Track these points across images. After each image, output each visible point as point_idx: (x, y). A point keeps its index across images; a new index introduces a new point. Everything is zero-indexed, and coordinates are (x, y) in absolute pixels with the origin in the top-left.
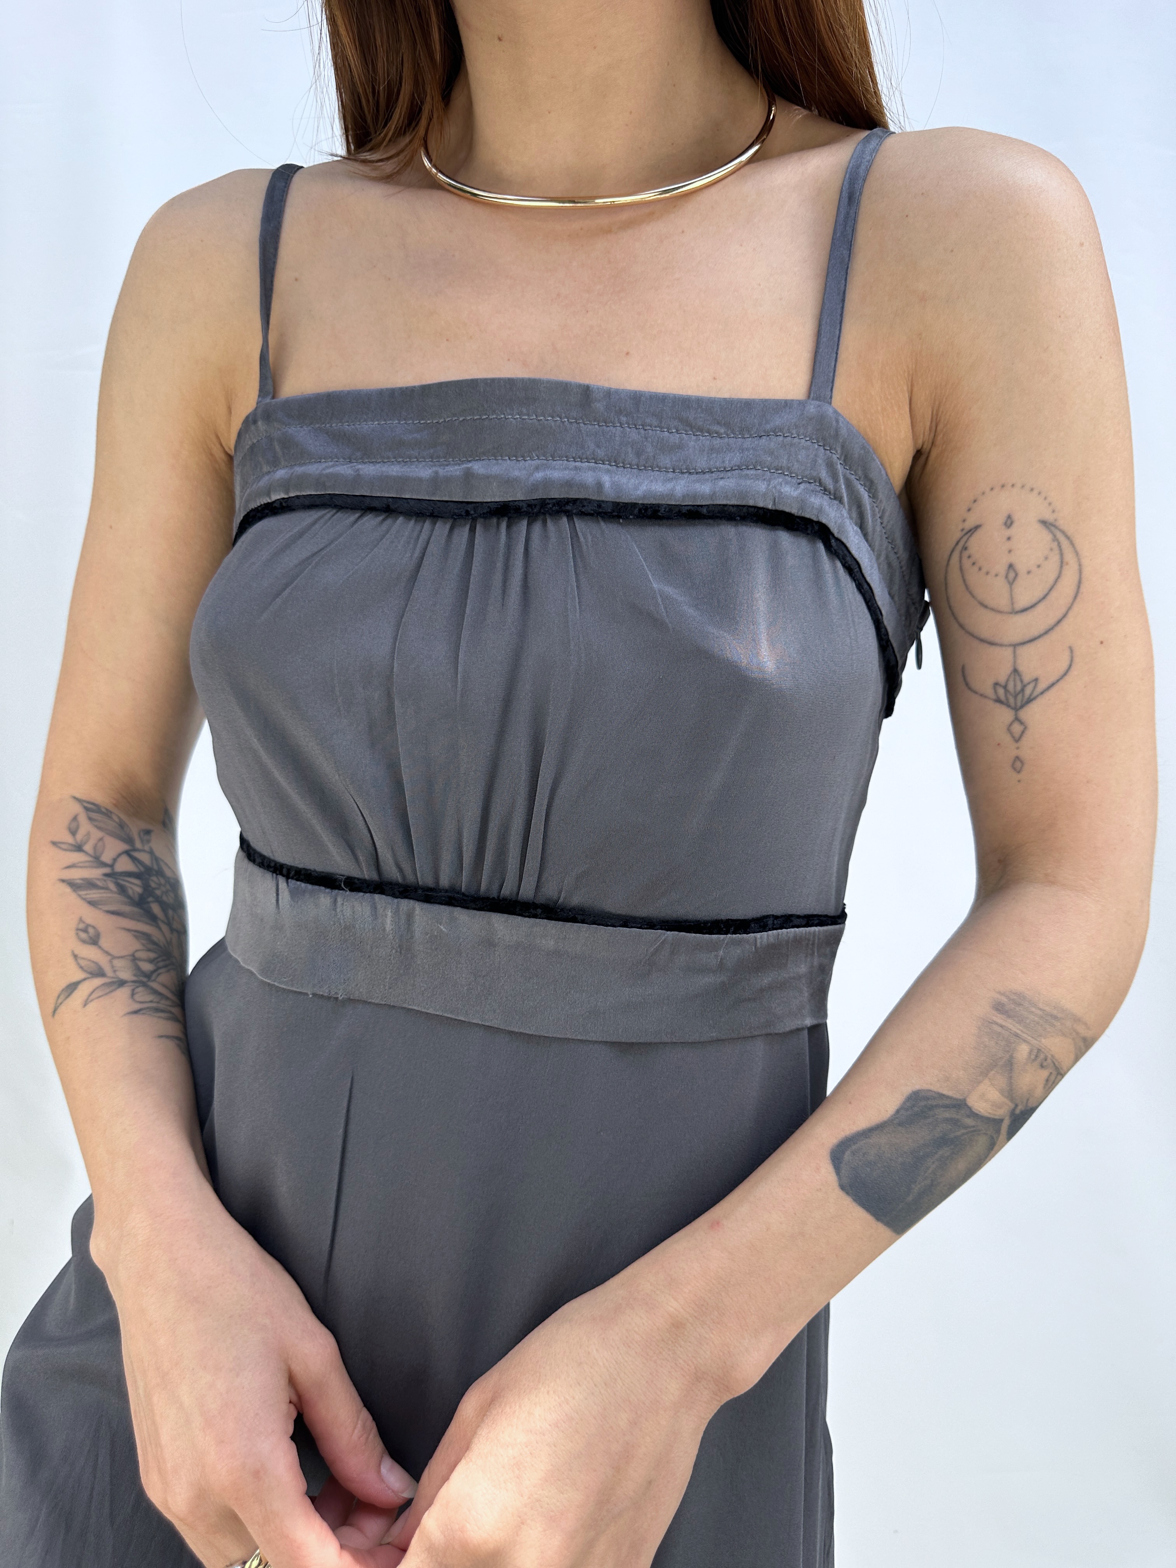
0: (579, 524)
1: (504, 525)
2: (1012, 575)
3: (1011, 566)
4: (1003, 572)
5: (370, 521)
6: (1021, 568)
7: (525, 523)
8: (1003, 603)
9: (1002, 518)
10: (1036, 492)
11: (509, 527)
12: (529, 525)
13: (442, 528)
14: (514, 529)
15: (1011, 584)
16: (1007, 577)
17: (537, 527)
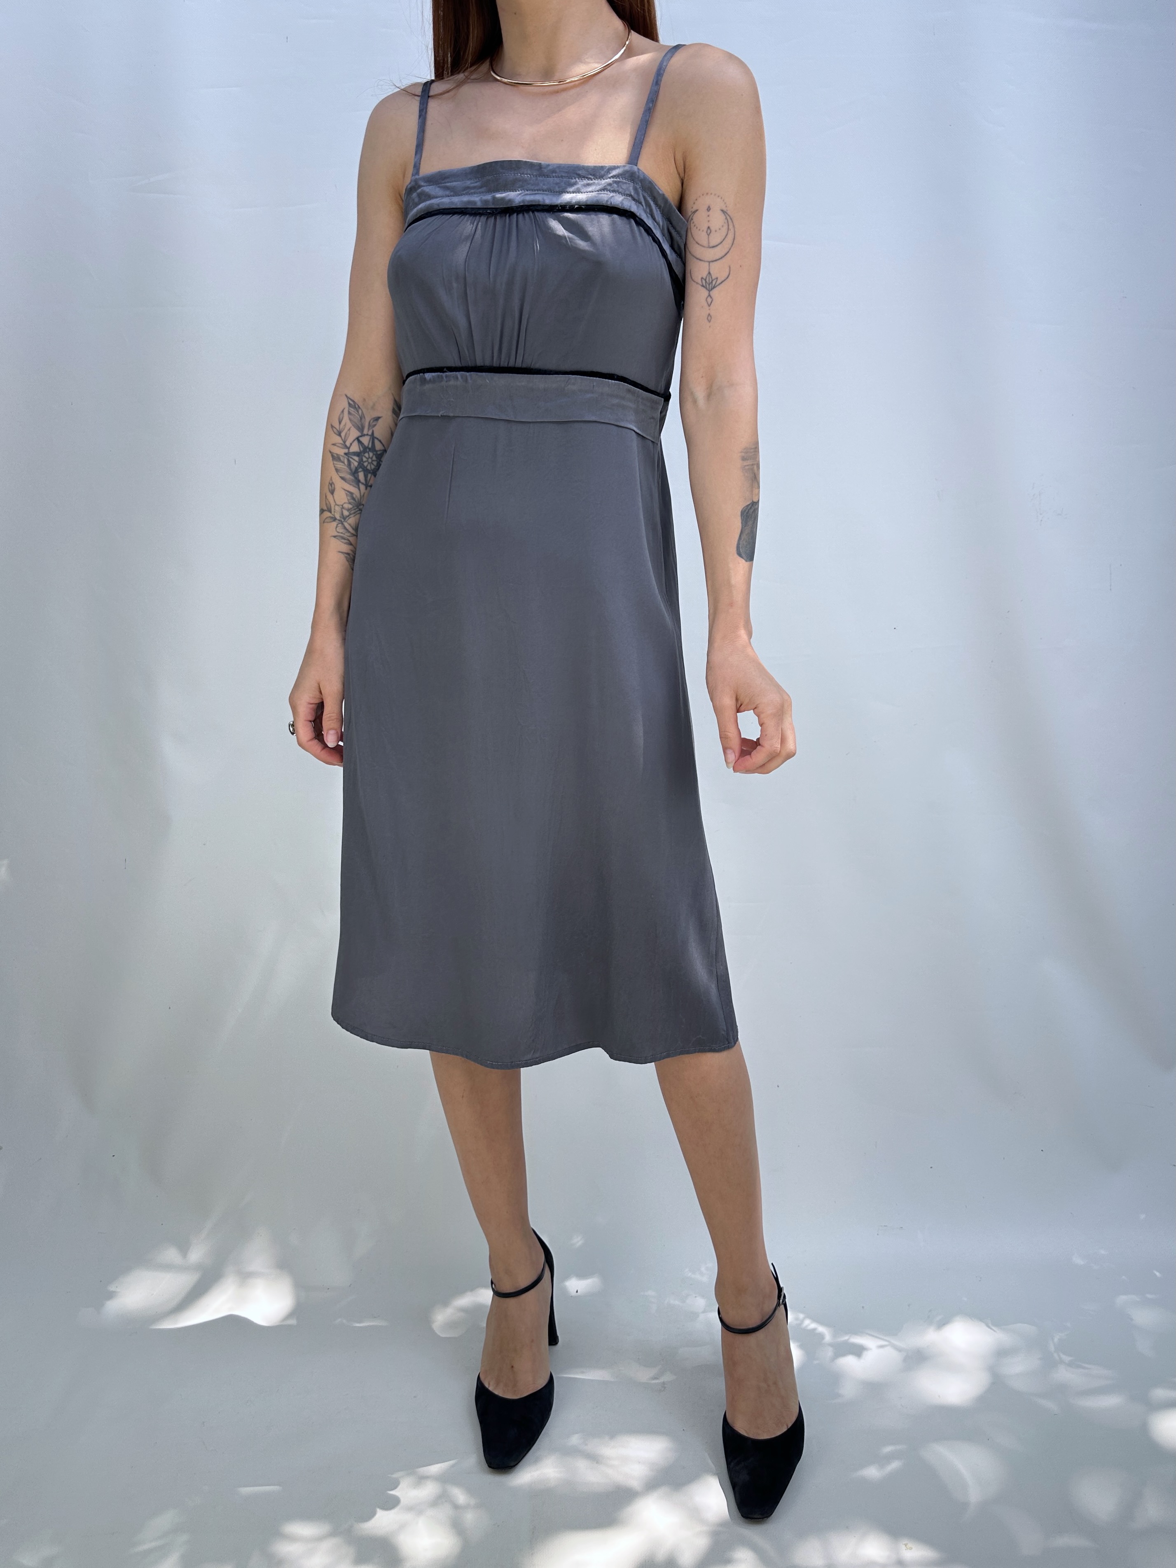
0: (536, 213)
1: (508, 215)
2: (709, 231)
3: (709, 228)
4: (705, 230)
5: (456, 217)
6: (713, 229)
7: (515, 214)
8: (705, 243)
9: (706, 207)
10: (720, 197)
11: (509, 216)
12: (517, 215)
13: (483, 219)
14: (511, 217)
15: (708, 235)
16: (707, 232)
17: (520, 216)
